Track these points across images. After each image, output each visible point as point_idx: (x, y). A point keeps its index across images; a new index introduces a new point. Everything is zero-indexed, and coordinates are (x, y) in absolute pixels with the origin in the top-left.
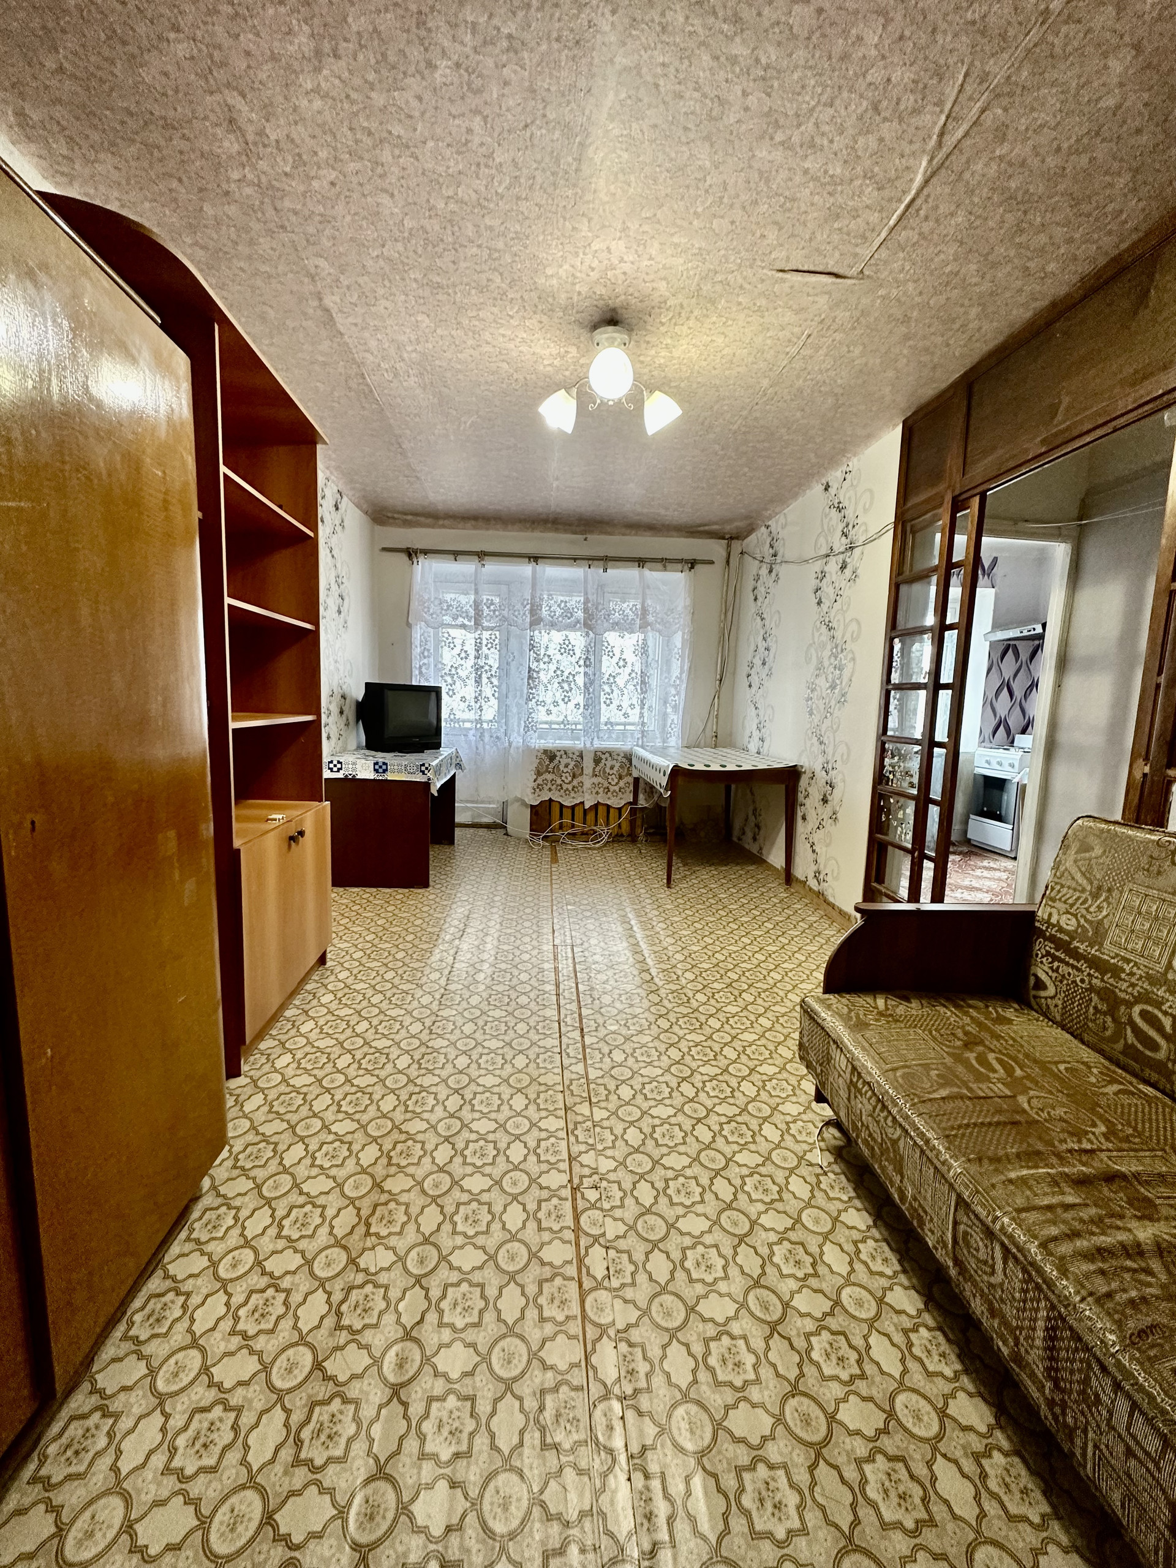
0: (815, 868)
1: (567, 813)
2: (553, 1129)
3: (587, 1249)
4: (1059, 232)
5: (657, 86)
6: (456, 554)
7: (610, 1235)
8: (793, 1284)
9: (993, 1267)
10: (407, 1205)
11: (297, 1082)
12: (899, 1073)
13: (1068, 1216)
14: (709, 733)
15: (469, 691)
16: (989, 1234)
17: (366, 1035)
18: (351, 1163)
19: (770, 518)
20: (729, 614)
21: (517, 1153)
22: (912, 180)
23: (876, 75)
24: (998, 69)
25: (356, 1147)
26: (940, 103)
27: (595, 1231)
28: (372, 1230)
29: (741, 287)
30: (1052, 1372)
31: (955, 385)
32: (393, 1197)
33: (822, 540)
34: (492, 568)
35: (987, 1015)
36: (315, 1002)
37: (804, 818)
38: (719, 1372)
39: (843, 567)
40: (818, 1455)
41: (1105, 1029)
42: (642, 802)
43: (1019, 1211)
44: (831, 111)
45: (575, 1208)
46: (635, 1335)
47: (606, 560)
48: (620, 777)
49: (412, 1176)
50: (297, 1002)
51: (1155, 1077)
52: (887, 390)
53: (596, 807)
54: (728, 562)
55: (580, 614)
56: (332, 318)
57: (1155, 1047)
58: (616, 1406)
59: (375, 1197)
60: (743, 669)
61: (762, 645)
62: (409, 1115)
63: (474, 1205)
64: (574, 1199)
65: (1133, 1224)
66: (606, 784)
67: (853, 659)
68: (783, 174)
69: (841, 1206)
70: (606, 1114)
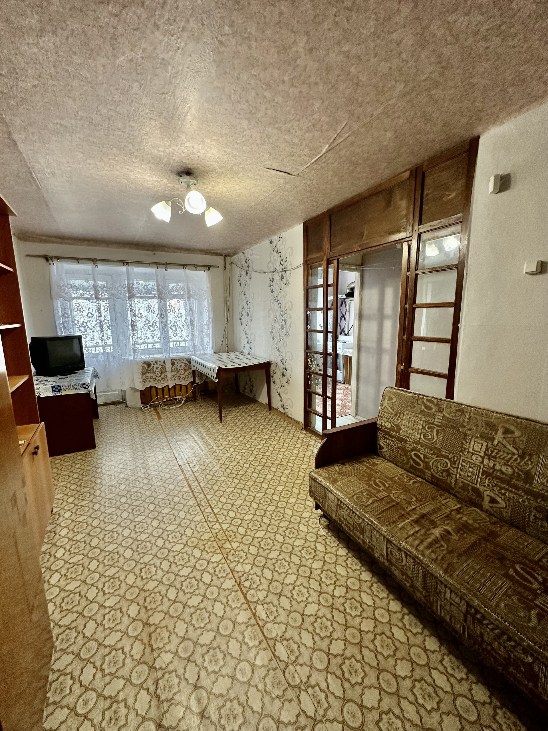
0: (281, 403)
1: (160, 392)
2: (218, 560)
3: (255, 608)
4: (365, 174)
5: (230, 96)
6: (78, 260)
7: (262, 598)
8: (332, 587)
9: (402, 560)
10: (166, 627)
11: (71, 587)
12: (355, 497)
13: (419, 535)
14: (224, 345)
15: (97, 334)
16: (400, 550)
17: (99, 546)
18: (125, 619)
19: (244, 250)
20: (228, 292)
21: (207, 578)
22: (322, 150)
23: (316, 116)
24: (355, 127)
25: (124, 609)
26: (335, 130)
27: (255, 599)
28: (154, 647)
29: (250, 171)
30: (425, 588)
31: (323, 214)
32: (157, 626)
33: (271, 265)
34: (101, 267)
35: (369, 463)
36: (57, 537)
37: (274, 382)
38: (321, 634)
39: (282, 278)
40: (361, 646)
41: (404, 461)
42: (197, 380)
43: (406, 539)
44: (298, 123)
45: (243, 593)
46: (287, 635)
47: (166, 265)
48: (185, 370)
49: (162, 611)
50: (46, 540)
51: (420, 474)
52: (300, 212)
53: (174, 387)
54: (225, 267)
55: (155, 292)
56: (15, 144)
57: (420, 465)
58: (291, 667)
59: (147, 630)
60: (237, 316)
61: (246, 306)
62: (145, 581)
63: (198, 611)
64: (241, 589)
65: (433, 531)
66: (178, 375)
67: (291, 318)
68: (276, 137)
69: (336, 549)
70: (238, 544)
